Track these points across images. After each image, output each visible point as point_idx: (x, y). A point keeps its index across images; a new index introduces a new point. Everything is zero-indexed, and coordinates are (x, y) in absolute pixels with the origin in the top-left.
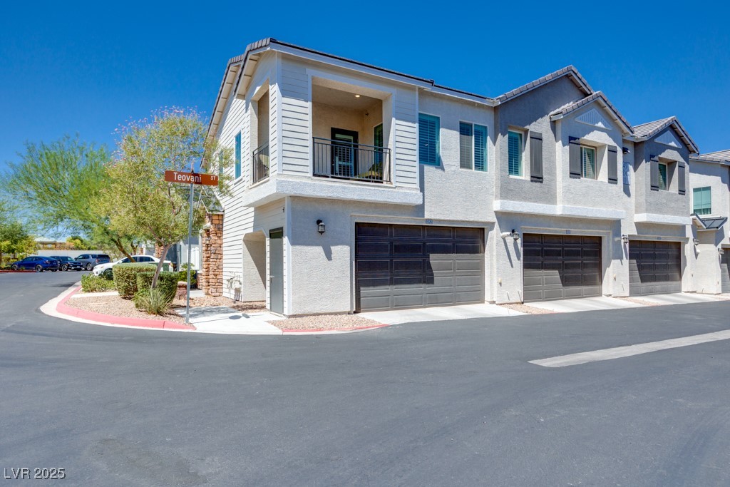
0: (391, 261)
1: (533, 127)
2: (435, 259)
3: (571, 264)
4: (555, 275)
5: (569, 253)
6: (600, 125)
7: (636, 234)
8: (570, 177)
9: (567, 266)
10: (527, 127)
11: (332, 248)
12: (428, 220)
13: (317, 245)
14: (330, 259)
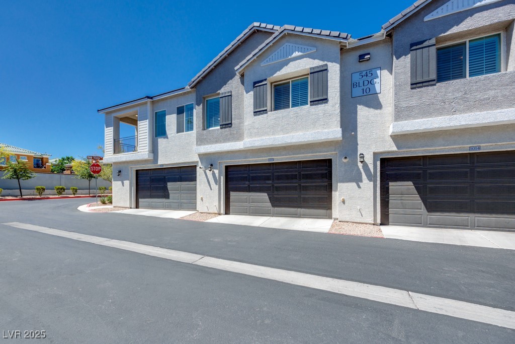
0: (151, 186)
1: (223, 90)
2: (170, 185)
3: (283, 186)
4: (264, 196)
5: (279, 178)
6: (296, 54)
7: (395, 149)
8: (255, 115)
9: (278, 189)
10: (219, 92)
11: (124, 182)
12: (161, 165)
13: (120, 181)
14: (123, 186)
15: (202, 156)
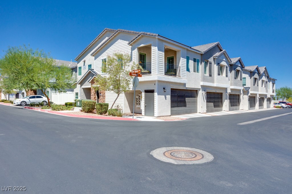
0: (177, 100)
1: (209, 60)
2: (187, 99)
4: (212, 104)
5: (215, 98)
6: (224, 59)
7: (231, 92)
8: (218, 75)
9: (215, 102)
11: (166, 96)
12: (186, 88)
13: (163, 95)
14: (166, 99)
15: (202, 86)
